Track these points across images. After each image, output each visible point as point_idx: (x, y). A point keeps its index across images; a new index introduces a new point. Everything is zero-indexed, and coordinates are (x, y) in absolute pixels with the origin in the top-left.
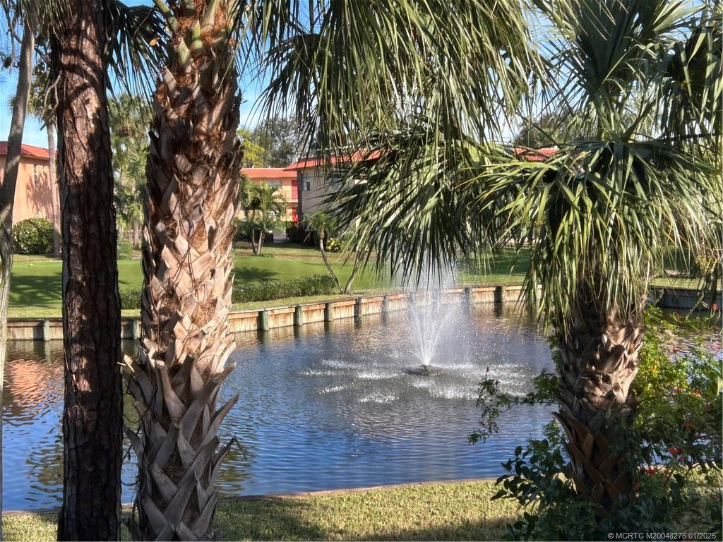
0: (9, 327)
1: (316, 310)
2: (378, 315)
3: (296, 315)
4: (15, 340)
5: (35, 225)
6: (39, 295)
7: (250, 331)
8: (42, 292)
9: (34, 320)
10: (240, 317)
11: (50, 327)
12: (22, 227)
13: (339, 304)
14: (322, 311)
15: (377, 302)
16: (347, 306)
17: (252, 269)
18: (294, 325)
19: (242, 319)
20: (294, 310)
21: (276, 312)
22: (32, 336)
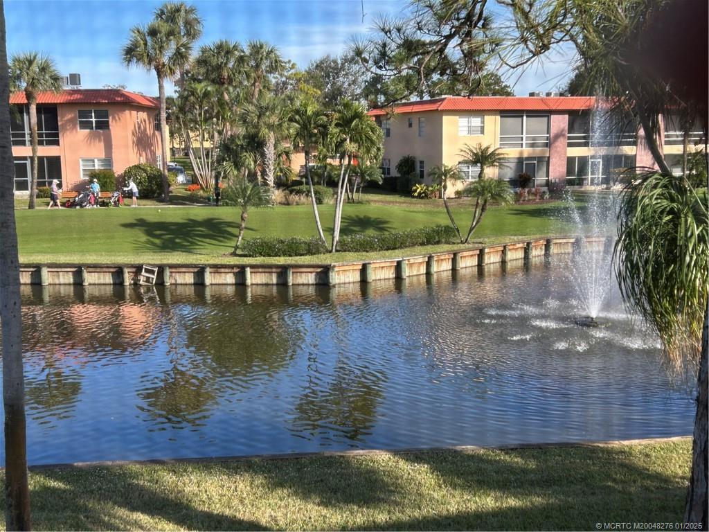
0: (171, 272)
1: (445, 259)
2: (498, 264)
3: (428, 265)
4: (176, 285)
5: (145, 171)
6: (177, 240)
7: (389, 279)
8: (180, 238)
9: (195, 266)
10: (381, 266)
11: (210, 272)
12: (133, 172)
13: (465, 254)
14: (450, 260)
15: (497, 251)
16: (472, 256)
17: (365, 217)
18: (426, 274)
19: (382, 267)
20: (426, 259)
21: (412, 261)
22: (192, 281)
